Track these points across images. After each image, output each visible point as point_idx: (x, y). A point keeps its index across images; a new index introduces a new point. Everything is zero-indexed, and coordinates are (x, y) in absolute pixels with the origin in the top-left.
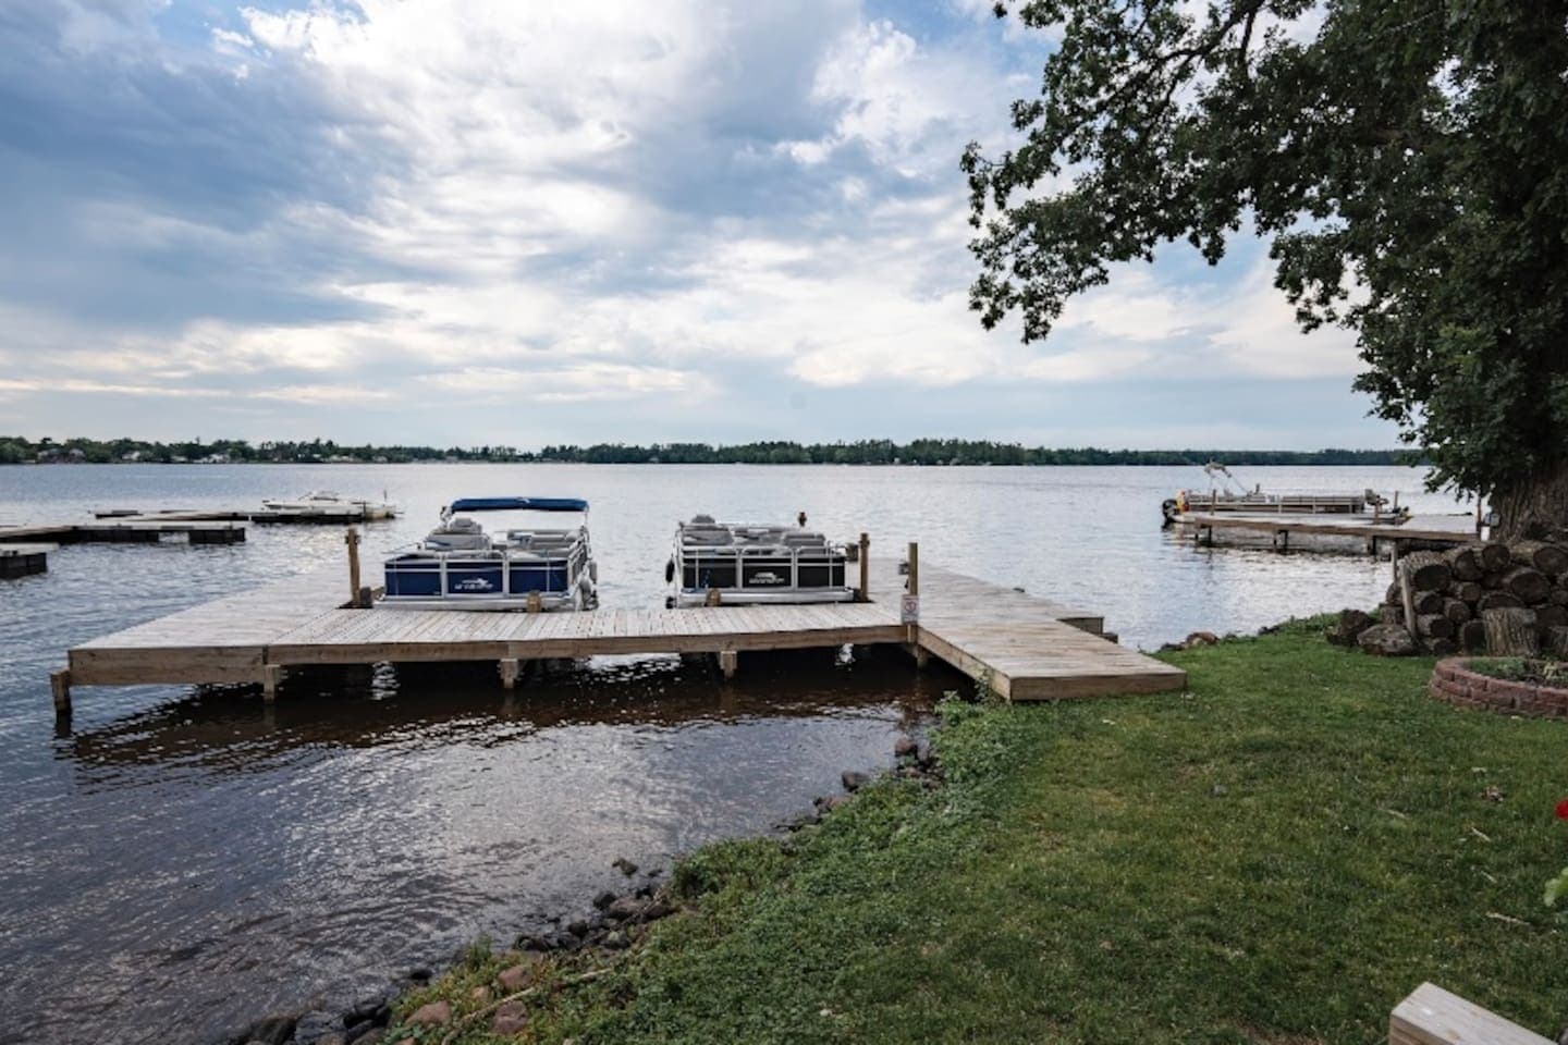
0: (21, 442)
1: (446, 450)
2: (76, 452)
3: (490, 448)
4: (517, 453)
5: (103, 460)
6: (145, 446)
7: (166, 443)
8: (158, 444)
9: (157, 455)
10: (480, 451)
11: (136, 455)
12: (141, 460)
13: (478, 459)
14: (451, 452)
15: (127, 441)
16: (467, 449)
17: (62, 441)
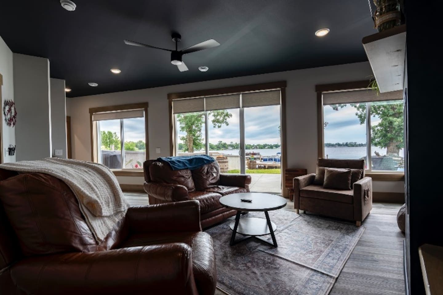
0: (250, 145)
1: (335, 143)
2: (258, 147)
3: (348, 142)
4: (357, 144)
5: (262, 148)
6: (269, 145)
7: (272, 145)
8: (271, 145)
9: (270, 147)
10: (345, 144)
11: (267, 147)
12: (268, 148)
13: (344, 146)
14: (336, 144)
15: (266, 144)
16: (341, 143)
17: (256, 145)
